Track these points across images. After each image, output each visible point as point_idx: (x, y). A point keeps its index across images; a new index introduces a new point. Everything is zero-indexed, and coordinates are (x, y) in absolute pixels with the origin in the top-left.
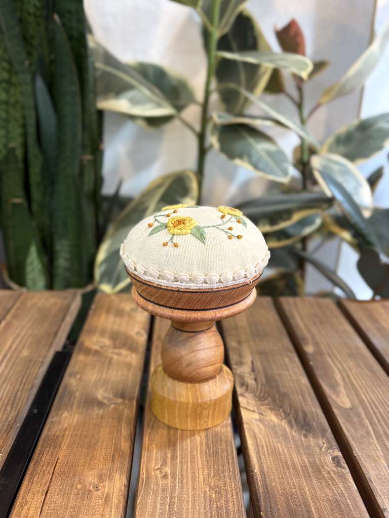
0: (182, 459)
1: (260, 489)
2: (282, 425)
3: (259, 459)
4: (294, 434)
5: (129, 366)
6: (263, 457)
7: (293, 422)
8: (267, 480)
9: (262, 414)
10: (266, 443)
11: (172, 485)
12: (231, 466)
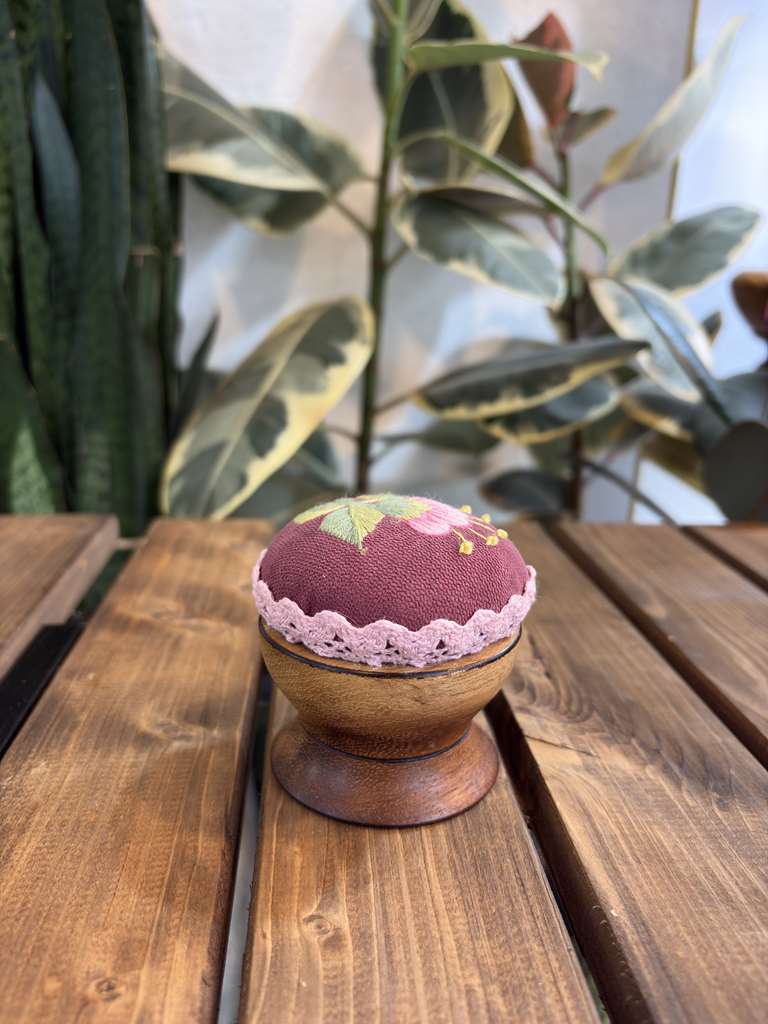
0: (382, 885)
1: (645, 972)
2: (649, 779)
3: (615, 874)
4: (687, 799)
5: (224, 652)
6: (622, 868)
7: (676, 769)
8: (658, 941)
9: (589, 754)
10: (621, 829)
11: (358, 971)
12: (533, 899)
